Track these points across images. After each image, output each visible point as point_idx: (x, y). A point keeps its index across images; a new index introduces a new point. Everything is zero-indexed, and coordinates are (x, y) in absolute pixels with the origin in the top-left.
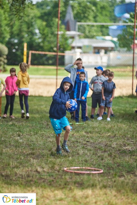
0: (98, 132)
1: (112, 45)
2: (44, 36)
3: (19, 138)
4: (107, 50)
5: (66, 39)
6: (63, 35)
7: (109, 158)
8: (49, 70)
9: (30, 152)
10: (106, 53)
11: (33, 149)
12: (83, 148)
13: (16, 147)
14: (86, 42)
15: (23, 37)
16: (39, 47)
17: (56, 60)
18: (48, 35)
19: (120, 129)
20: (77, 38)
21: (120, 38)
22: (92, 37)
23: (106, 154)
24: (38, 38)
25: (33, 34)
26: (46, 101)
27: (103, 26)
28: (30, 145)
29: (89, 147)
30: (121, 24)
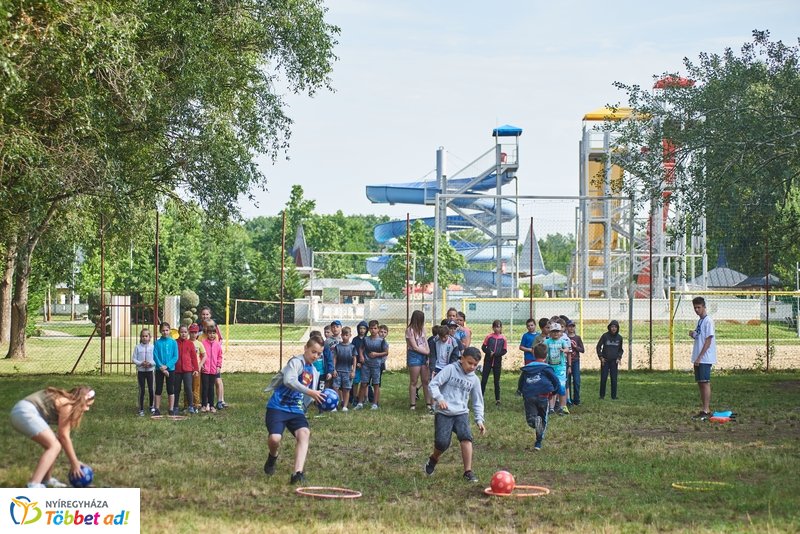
0: (352, 430)
1: (373, 288)
2: (259, 274)
3: (219, 441)
4: (363, 296)
5: (296, 279)
6: (290, 273)
7: (372, 471)
8: (268, 330)
9: (239, 464)
10: (361, 301)
11: (244, 459)
12: (328, 455)
13: (215, 455)
14: (329, 283)
15: (225, 277)
16: (251, 293)
17: (279, 313)
18: (265, 273)
19: (390, 424)
20: (313, 276)
21: (383, 276)
22: (339, 276)
23: (366, 466)
24: (249, 279)
25: (241, 271)
26: (264, 380)
27: (355, 257)
28: (238, 453)
29: (338, 455)
30: (385, 253)
